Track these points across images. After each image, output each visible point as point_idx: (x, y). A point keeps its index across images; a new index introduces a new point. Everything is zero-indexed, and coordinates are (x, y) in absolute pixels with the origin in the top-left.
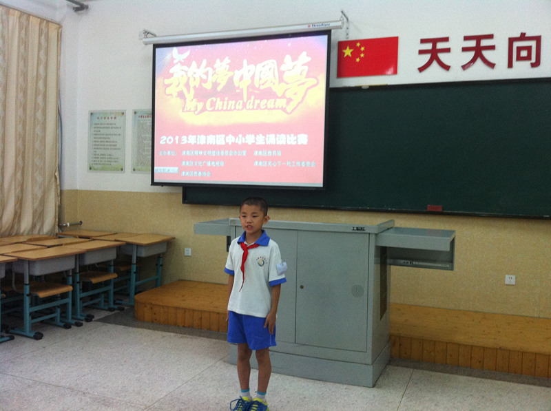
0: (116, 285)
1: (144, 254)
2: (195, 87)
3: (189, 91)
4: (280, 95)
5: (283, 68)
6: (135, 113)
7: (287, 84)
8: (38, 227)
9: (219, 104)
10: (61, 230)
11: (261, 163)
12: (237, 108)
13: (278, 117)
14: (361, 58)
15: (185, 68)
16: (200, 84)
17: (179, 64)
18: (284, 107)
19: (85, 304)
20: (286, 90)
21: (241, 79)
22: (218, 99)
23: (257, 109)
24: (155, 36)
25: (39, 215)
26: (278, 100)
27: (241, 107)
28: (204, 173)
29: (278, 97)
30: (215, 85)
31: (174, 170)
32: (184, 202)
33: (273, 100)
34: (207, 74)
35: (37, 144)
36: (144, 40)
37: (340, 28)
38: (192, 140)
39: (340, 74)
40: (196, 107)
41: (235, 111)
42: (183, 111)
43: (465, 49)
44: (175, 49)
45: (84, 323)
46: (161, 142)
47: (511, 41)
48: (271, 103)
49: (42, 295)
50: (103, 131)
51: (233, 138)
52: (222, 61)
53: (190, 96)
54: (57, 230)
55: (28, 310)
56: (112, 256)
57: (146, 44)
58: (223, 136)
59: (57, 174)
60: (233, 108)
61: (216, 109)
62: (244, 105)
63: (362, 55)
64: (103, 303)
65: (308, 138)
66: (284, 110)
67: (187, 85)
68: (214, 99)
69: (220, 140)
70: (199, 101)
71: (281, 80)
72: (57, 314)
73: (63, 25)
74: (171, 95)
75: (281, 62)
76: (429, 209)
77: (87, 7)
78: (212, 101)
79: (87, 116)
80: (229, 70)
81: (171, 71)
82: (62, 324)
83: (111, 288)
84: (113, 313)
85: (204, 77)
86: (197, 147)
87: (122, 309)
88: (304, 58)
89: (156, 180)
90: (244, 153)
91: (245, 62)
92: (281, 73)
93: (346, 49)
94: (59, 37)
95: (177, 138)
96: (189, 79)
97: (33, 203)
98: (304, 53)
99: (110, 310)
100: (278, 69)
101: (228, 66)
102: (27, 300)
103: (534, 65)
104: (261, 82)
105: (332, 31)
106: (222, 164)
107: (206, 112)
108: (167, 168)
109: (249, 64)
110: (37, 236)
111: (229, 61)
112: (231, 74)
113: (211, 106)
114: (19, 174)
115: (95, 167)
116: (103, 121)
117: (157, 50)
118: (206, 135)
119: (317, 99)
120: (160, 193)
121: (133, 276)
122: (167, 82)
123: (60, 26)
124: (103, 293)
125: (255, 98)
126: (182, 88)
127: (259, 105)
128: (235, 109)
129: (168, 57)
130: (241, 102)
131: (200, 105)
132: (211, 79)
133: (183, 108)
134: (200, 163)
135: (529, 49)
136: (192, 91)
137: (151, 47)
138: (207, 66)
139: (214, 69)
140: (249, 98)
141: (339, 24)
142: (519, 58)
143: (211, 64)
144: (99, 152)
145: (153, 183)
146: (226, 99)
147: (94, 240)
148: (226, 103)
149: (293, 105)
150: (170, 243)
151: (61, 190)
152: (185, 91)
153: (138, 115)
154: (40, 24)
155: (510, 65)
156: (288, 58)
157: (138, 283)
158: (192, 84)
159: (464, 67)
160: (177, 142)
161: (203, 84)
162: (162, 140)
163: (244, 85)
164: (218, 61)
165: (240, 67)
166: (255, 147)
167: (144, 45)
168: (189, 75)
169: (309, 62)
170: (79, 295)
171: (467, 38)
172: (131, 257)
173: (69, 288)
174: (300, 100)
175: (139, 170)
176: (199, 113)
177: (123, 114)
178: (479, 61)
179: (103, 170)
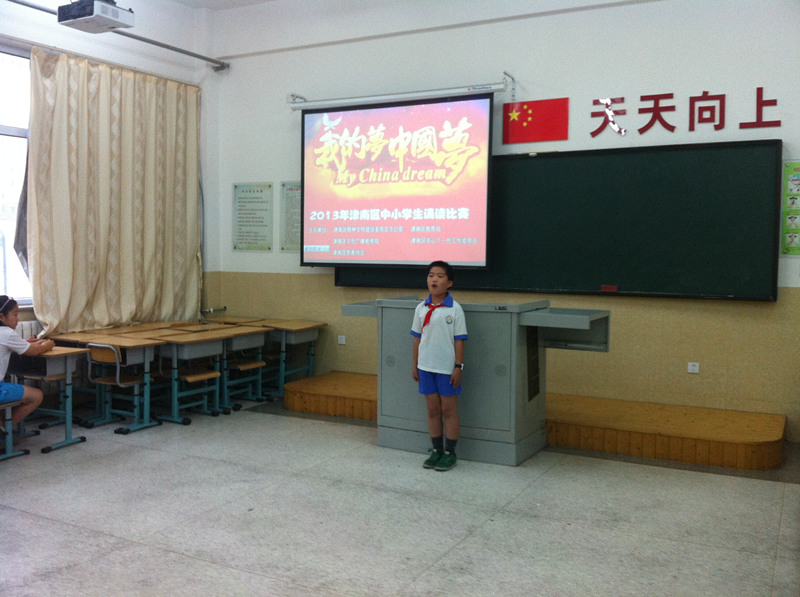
0: (264, 376)
1: (293, 341)
2: (347, 157)
3: (340, 162)
4: (439, 165)
5: (442, 135)
6: (283, 185)
7: (446, 152)
8: (179, 314)
9: (373, 175)
10: (204, 314)
11: (418, 240)
12: (393, 179)
13: (437, 188)
14: (529, 123)
15: (337, 136)
16: (353, 155)
17: (330, 131)
18: (444, 177)
19: (232, 394)
20: (446, 159)
21: (397, 148)
23: (414, 180)
24: (305, 101)
25: (180, 300)
26: (437, 171)
27: (396, 179)
28: (358, 252)
29: (437, 168)
30: (369, 154)
31: (325, 248)
32: (336, 285)
33: (431, 171)
34: (360, 142)
35: (178, 221)
37: (501, 90)
38: (344, 215)
39: (506, 140)
40: (349, 179)
41: (390, 184)
42: (334, 184)
43: (642, 111)
44: (326, 116)
45: (232, 411)
46: (312, 218)
47: (693, 100)
48: (429, 174)
49: (190, 379)
50: (248, 206)
51: (389, 212)
52: (376, 128)
53: (342, 167)
54: (199, 316)
55: (176, 394)
56: (260, 342)
57: (294, 109)
58: (378, 210)
59: (199, 254)
60: (388, 179)
61: (370, 180)
62: (400, 176)
63: (530, 119)
64: (250, 394)
65: (469, 212)
66: (443, 181)
67: (339, 155)
68: (368, 170)
69: (374, 215)
70: (351, 172)
71: (440, 149)
72: (205, 402)
73: (202, 87)
74: (321, 166)
75: (439, 129)
76: (601, 290)
77: (228, 66)
78: (366, 172)
79: (230, 189)
80: (384, 138)
81: (321, 140)
82: (209, 412)
83: (259, 377)
85: (357, 146)
86: (349, 223)
87: (271, 401)
88: (464, 124)
89: (305, 261)
90: (401, 229)
91: (401, 129)
92: (440, 141)
93: (512, 111)
94: (199, 101)
95: (328, 213)
96: (340, 148)
97: (174, 287)
98: (465, 119)
99: (259, 400)
100: (437, 136)
101: (383, 134)
102: (175, 385)
103: (719, 127)
104: (419, 151)
105: (494, 94)
106: (377, 241)
107: (359, 185)
108: (318, 247)
109: (405, 131)
110: (180, 322)
111: (384, 128)
112: (386, 142)
113: (365, 178)
114: (159, 256)
115: (240, 246)
116: (248, 195)
117: (306, 116)
118: (360, 209)
119: (480, 167)
120: (311, 275)
121: (283, 366)
122: (317, 151)
123: (198, 88)
124: (251, 382)
125: (412, 169)
126: (333, 157)
127: (416, 176)
128: (390, 180)
129: (318, 124)
130: (397, 173)
131: (353, 177)
132: (365, 148)
133: (335, 180)
134: (353, 240)
135: (712, 109)
136: (344, 162)
137: (300, 113)
138: (360, 134)
139: (368, 137)
140: (405, 169)
141: (501, 86)
142: (702, 120)
144: (244, 229)
145: (303, 264)
146: (381, 169)
147: (239, 326)
148: (380, 174)
149: (453, 175)
150: (321, 330)
151: (203, 273)
152: (337, 161)
153: (286, 187)
154: (178, 88)
155: (692, 128)
156: (447, 125)
157: (289, 373)
158: (344, 153)
159: (642, 131)
160: (328, 218)
161: (356, 154)
162: (313, 216)
163: (400, 155)
164: (372, 128)
165: (395, 134)
166: (412, 222)
167: (291, 112)
168: (341, 143)
169: (470, 128)
170: (227, 383)
171: (644, 98)
172: (279, 344)
173: (216, 374)
174: (461, 170)
175: (288, 249)
176: (352, 185)
177: (270, 186)
178: (657, 124)
179: (249, 249)
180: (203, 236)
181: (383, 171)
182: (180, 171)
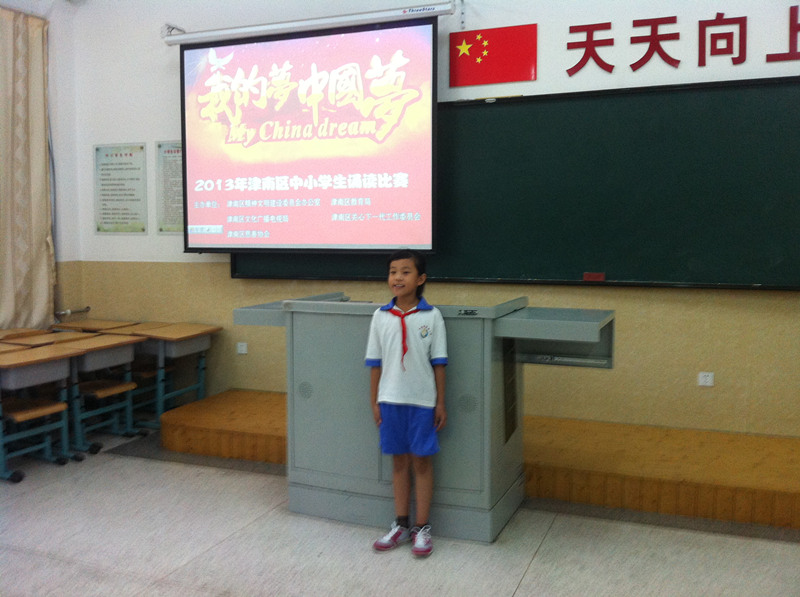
0: (135, 400)
1: (174, 353)
2: (242, 107)
3: (234, 113)
4: (366, 115)
5: (369, 75)
6: (160, 146)
7: (376, 98)
8: (23, 318)
9: (278, 130)
10: (58, 320)
11: (341, 217)
12: (305, 136)
13: (364, 148)
14: (483, 58)
15: (227, 78)
16: (250, 101)
17: (218, 72)
18: (373, 131)
19: (89, 429)
20: (376, 107)
21: (309, 93)
22: (277, 123)
23: (333, 137)
24: (184, 33)
25: (24, 300)
26: (362, 123)
27: (310, 134)
28: (260, 233)
29: (363, 119)
30: (272, 102)
31: (216, 229)
32: (233, 276)
33: (356, 124)
34: (258, 86)
35: (18, 196)
36: (167, 39)
37: (448, 13)
38: (240, 184)
39: (454, 82)
40: (245, 136)
41: (302, 141)
42: (226, 143)
43: (635, 40)
44: (212, 51)
45: (87, 456)
46: (197, 189)
47: (703, 25)
48: (353, 128)
49: (20, 417)
50: (115, 175)
51: (301, 180)
52: (280, 67)
53: (235, 119)
54: (52, 321)
56: (126, 358)
57: (170, 44)
58: (286, 178)
59: (49, 239)
60: (298, 136)
61: (274, 137)
62: (315, 131)
63: (485, 53)
64: (117, 426)
65: (409, 178)
66: (372, 136)
67: (231, 103)
68: (271, 123)
69: (281, 183)
70: (248, 127)
71: (367, 94)
72: (47, 444)
73: (50, 19)
74: (208, 118)
75: (365, 67)
76: (585, 279)
78: (268, 126)
79: (91, 153)
80: (291, 80)
81: (207, 84)
82: (54, 459)
83: (128, 403)
84: (134, 439)
85: (255, 91)
86: (249, 194)
87: (145, 435)
88: (399, 59)
89: (190, 246)
90: (317, 202)
91: (314, 67)
92: (367, 83)
93: (461, 44)
94: (45, 38)
95: (219, 182)
96: (233, 93)
97: (15, 283)
98: (399, 53)
99: (128, 435)
100: (363, 74)
101: (289, 74)
103: (737, 61)
104: (338, 97)
105: (440, 18)
106: (286, 219)
107: (260, 143)
108: (206, 227)
109: (319, 70)
110: (23, 331)
111: (291, 67)
112: (294, 85)
113: (267, 134)
115: (106, 227)
116: (115, 160)
117: (186, 53)
118: (261, 176)
119: (420, 120)
120: (199, 264)
121: (161, 387)
122: (202, 99)
123: (45, 22)
124: (117, 411)
125: (330, 122)
126: (224, 107)
127: (336, 130)
128: (302, 137)
129: (202, 63)
130: (310, 126)
131: (251, 133)
132: (266, 94)
133: (227, 138)
134: (254, 218)
135: (729, 37)
136: (239, 112)
137: (177, 49)
138: (259, 75)
139: (269, 79)
140: (321, 121)
141: (448, 7)
142: (715, 52)
143: (264, 72)
144: (110, 205)
145: (187, 250)
146: (289, 122)
147: (103, 334)
148: (288, 128)
149: (385, 129)
150: (215, 336)
151: (57, 264)
152: (229, 113)
153: (163, 149)
154: (15, 20)
155: (702, 62)
156: (376, 60)
157: (168, 396)
158: (238, 102)
159: (635, 67)
160: (220, 188)
161: (254, 102)
162: (198, 185)
163: (313, 102)
164: (275, 66)
165: (307, 75)
166: (333, 193)
167: (166, 47)
168: (234, 87)
169: (407, 65)
170: (80, 416)
171: (637, 24)
172: (155, 358)
173: (61, 407)
174: (396, 122)
175: (168, 230)
176: (250, 145)
177: (142, 148)
178: (656, 57)
179: (116, 231)
180: (55, 216)
181: (291, 125)
182: (19, 131)
